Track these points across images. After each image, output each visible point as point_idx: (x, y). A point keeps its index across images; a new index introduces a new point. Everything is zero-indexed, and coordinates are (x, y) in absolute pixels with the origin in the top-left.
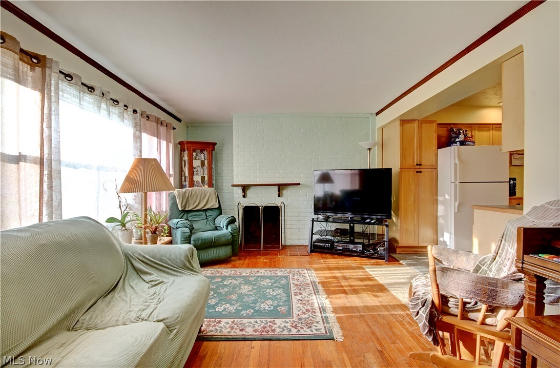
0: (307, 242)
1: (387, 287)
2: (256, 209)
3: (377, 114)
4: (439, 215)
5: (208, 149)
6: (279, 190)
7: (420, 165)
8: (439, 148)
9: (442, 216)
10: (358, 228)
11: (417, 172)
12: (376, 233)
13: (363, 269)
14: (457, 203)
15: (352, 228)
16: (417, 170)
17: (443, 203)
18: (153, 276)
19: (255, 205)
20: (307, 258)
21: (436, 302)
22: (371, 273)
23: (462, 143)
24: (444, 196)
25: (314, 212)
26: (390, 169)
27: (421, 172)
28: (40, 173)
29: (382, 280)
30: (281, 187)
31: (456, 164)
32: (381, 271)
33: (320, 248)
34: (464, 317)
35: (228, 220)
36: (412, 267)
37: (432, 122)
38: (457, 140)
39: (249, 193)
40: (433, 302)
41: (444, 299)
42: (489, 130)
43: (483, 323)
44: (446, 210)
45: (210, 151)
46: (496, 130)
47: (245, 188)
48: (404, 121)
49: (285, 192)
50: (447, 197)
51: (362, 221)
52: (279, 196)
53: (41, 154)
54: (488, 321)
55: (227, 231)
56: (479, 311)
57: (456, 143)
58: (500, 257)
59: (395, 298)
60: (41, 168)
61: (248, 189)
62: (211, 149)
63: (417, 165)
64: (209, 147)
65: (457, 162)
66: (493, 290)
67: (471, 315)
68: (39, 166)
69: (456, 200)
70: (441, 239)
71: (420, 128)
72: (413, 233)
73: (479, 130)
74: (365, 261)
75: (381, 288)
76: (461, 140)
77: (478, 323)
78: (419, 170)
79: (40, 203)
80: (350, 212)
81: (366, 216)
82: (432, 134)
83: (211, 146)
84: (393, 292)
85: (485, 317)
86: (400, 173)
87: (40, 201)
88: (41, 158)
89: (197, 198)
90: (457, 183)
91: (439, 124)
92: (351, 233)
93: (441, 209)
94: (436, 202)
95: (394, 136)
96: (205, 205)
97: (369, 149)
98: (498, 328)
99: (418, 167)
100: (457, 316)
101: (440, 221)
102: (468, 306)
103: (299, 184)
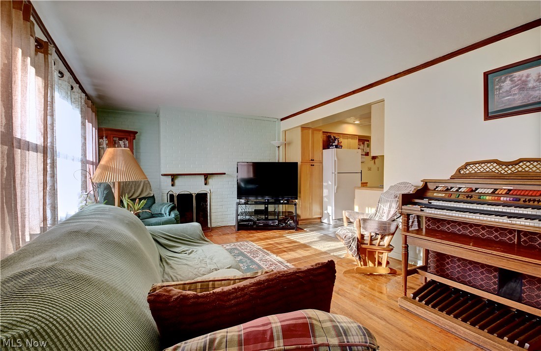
0: (234, 223)
1: (308, 245)
2: (190, 196)
3: (282, 120)
4: (324, 195)
5: (129, 137)
6: (206, 179)
7: (313, 160)
8: (323, 149)
9: (326, 196)
10: (271, 208)
11: (311, 165)
12: (281, 211)
13: (284, 237)
14: (336, 187)
15: (267, 208)
16: (311, 164)
17: (327, 188)
18: (181, 248)
19: (189, 193)
20: (235, 236)
21: (359, 238)
22: (292, 238)
23: (337, 147)
24: (327, 182)
25: (238, 197)
26: (297, 163)
27: (313, 165)
28: (44, 162)
29: (302, 242)
30: (207, 176)
31: (335, 161)
32: (297, 236)
33: (244, 226)
34: (371, 244)
35: (170, 207)
36: (314, 232)
37: (320, 130)
38: (334, 144)
39: (178, 181)
40: (358, 238)
41: (362, 236)
42: (348, 138)
43: (379, 245)
44: (329, 192)
45: (132, 139)
46: (352, 139)
47: (174, 177)
48: (304, 128)
49: (211, 181)
50: (330, 183)
51: (277, 202)
52: (206, 184)
53: (44, 142)
54: (381, 243)
55: (169, 217)
56: (377, 239)
57: (333, 146)
58: (379, 212)
59: (316, 250)
60: (44, 156)
61: (177, 177)
62: (132, 138)
63: (311, 160)
64: (130, 136)
65: (336, 159)
66: (385, 227)
67: (374, 242)
68: (42, 154)
69: (335, 185)
70: (326, 212)
71: (313, 134)
72: (309, 209)
73: (343, 138)
74: (282, 232)
75: (305, 246)
76: (336, 144)
77: (377, 245)
78: (313, 164)
79: (44, 192)
80: (267, 196)
81: (280, 198)
82: (320, 138)
83: (132, 135)
84: (313, 247)
85: (380, 242)
86: (301, 165)
87: (44, 190)
88: (44, 146)
89: (131, 187)
90: (336, 173)
91: (323, 132)
92: (265, 212)
93: (325, 192)
94: (321, 187)
95: (297, 138)
96: (140, 194)
97: (279, 147)
98: (385, 247)
99: (312, 161)
100: (367, 244)
101: (325, 200)
102: (373, 237)
103: (225, 174)
